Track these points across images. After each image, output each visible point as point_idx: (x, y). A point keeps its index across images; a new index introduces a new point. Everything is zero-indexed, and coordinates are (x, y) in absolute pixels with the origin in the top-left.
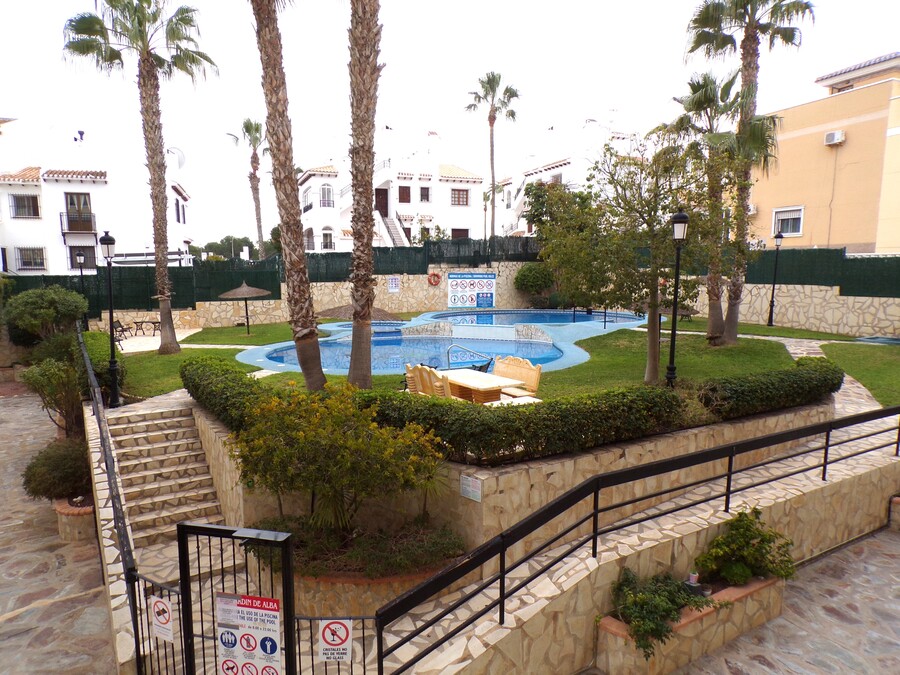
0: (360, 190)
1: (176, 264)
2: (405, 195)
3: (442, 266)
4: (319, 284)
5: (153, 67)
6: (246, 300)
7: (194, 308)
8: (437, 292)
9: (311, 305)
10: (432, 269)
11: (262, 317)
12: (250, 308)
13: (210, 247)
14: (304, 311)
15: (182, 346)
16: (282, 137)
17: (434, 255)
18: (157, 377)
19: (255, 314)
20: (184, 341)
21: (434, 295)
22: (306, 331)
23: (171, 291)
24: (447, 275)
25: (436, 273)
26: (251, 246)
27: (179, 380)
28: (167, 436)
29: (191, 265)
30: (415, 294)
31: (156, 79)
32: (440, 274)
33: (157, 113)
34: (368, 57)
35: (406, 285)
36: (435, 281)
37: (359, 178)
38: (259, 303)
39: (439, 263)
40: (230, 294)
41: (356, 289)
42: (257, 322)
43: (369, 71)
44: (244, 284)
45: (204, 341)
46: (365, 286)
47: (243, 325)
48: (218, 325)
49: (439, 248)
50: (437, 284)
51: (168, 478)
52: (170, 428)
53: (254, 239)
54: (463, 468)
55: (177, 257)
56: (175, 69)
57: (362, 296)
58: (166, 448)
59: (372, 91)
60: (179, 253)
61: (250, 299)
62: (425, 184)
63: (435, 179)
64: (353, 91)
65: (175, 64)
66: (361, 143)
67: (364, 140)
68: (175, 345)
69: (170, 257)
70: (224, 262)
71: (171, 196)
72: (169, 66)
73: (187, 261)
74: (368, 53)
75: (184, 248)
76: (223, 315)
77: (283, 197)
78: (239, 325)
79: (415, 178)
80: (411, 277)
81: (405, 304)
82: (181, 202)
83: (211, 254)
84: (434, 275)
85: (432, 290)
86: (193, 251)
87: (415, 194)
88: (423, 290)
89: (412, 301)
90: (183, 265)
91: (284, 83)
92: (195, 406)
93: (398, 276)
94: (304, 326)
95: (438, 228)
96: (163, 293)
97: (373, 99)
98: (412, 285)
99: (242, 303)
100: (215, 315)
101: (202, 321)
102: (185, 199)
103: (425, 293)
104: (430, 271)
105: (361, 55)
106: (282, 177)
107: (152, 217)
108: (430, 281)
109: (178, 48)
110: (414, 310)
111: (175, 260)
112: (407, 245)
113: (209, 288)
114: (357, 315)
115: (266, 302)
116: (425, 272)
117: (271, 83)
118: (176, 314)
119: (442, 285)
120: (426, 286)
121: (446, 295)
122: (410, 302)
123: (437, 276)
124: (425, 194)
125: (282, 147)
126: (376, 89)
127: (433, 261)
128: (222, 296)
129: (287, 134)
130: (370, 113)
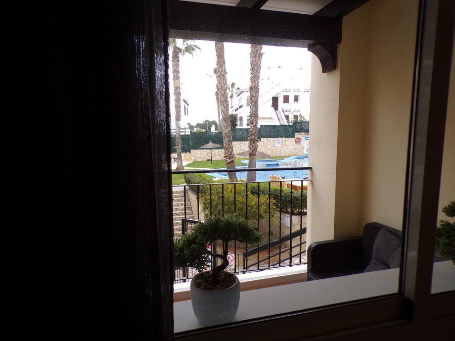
0: (253, 104)
1: (183, 134)
2: (286, 99)
3: (302, 134)
4: (243, 142)
5: (178, 53)
6: (211, 149)
7: (190, 152)
8: (299, 146)
9: (232, 150)
10: (297, 135)
11: (218, 157)
12: (213, 153)
13: (198, 125)
14: (230, 152)
15: (185, 168)
16: (223, 84)
17: (298, 129)
18: (175, 179)
19: (215, 155)
20: (185, 166)
21: (298, 148)
22: (230, 160)
23: (181, 145)
24: (304, 138)
25: (299, 137)
26: (216, 124)
27: (184, 180)
28: (178, 199)
29: (189, 134)
30: (288, 147)
31: (178, 58)
32: (301, 138)
33: (178, 72)
34: (257, 50)
35: (284, 143)
36: (298, 141)
37: (253, 99)
38: (217, 151)
39: (301, 132)
40: (204, 146)
41: (250, 144)
42: (216, 159)
43: (258, 56)
44: (210, 142)
45: (193, 166)
46: (254, 143)
47: (210, 160)
48: (200, 160)
49: (301, 125)
50: (299, 142)
51: (178, 215)
52: (179, 197)
53: (217, 121)
54: (286, 214)
55: (184, 130)
56: (186, 53)
57: (253, 146)
58: (178, 204)
59: (259, 64)
60: (185, 129)
61: (213, 148)
62: (297, 94)
63: (302, 91)
64: (251, 65)
65: (186, 51)
66: (254, 85)
67: (255, 84)
68: (182, 167)
69: (181, 130)
70: (203, 133)
71: (182, 104)
72: (184, 51)
73: (188, 132)
74: (258, 48)
75: (187, 126)
76: (202, 156)
77: (223, 107)
78: (208, 160)
79: (292, 91)
80: (286, 139)
81: (283, 152)
82: (187, 106)
83: (198, 128)
84: (298, 138)
85: (296, 146)
86: (191, 127)
87: (292, 99)
88: (292, 145)
89: (287, 150)
90: (186, 134)
91: (224, 63)
92: (189, 189)
93: (280, 139)
94: (229, 158)
95: (301, 115)
96: (178, 146)
97: (259, 67)
98: (287, 143)
99: (210, 150)
100: (198, 156)
101: (193, 158)
102: (188, 105)
103: (293, 147)
104: (296, 136)
105: (255, 50)
106: (223, 100)
107: (175, 114)
108: (295, 141)
109: (187, 44)
110: (287, 155)
111: (183, 132)
112: (286, 123)
113: (196, 144)
114: (250, 155)
115: (220, 150)
116: (294, 137)
117: (220, 64)
118: (183, 155)
119: (302, 143)
120: (294, 143)
121: (303, 148)
122: (286, 151)
123: (299, 138)
124: (296, 99)
125: (223, 88)
126: (260, 63)
127: (297, 131)
128: (201, 147)
129: (225, 83)
130: (258, 72)
